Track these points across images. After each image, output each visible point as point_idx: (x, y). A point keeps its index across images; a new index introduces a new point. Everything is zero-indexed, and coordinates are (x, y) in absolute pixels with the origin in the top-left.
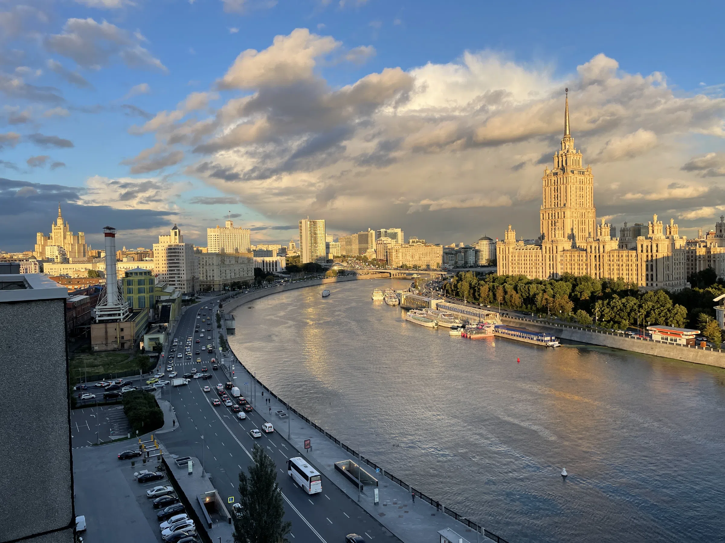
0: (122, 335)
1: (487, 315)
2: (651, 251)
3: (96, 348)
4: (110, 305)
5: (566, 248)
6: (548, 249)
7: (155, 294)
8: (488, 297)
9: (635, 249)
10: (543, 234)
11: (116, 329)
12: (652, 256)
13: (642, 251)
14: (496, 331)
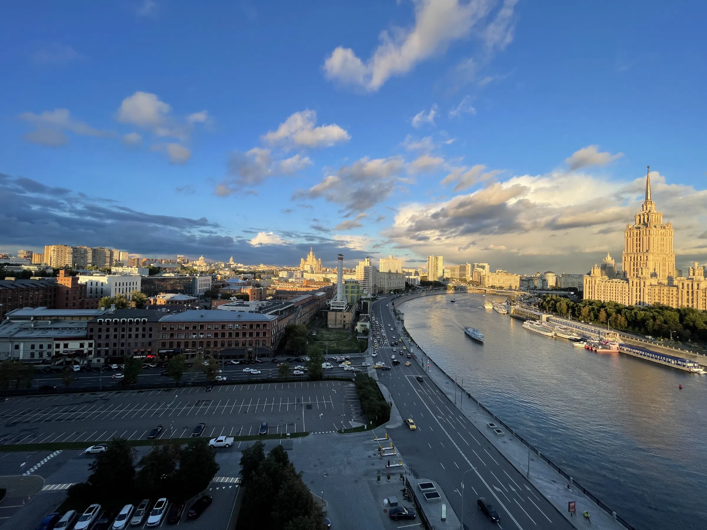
0: (344, 320)
1: (608, 334)
4: (338, 300)
5: (653, 284)
6: (635, 283)
7: (360, 294)
8: (589, 316)
11: (341, 316)
14: (620, 349)
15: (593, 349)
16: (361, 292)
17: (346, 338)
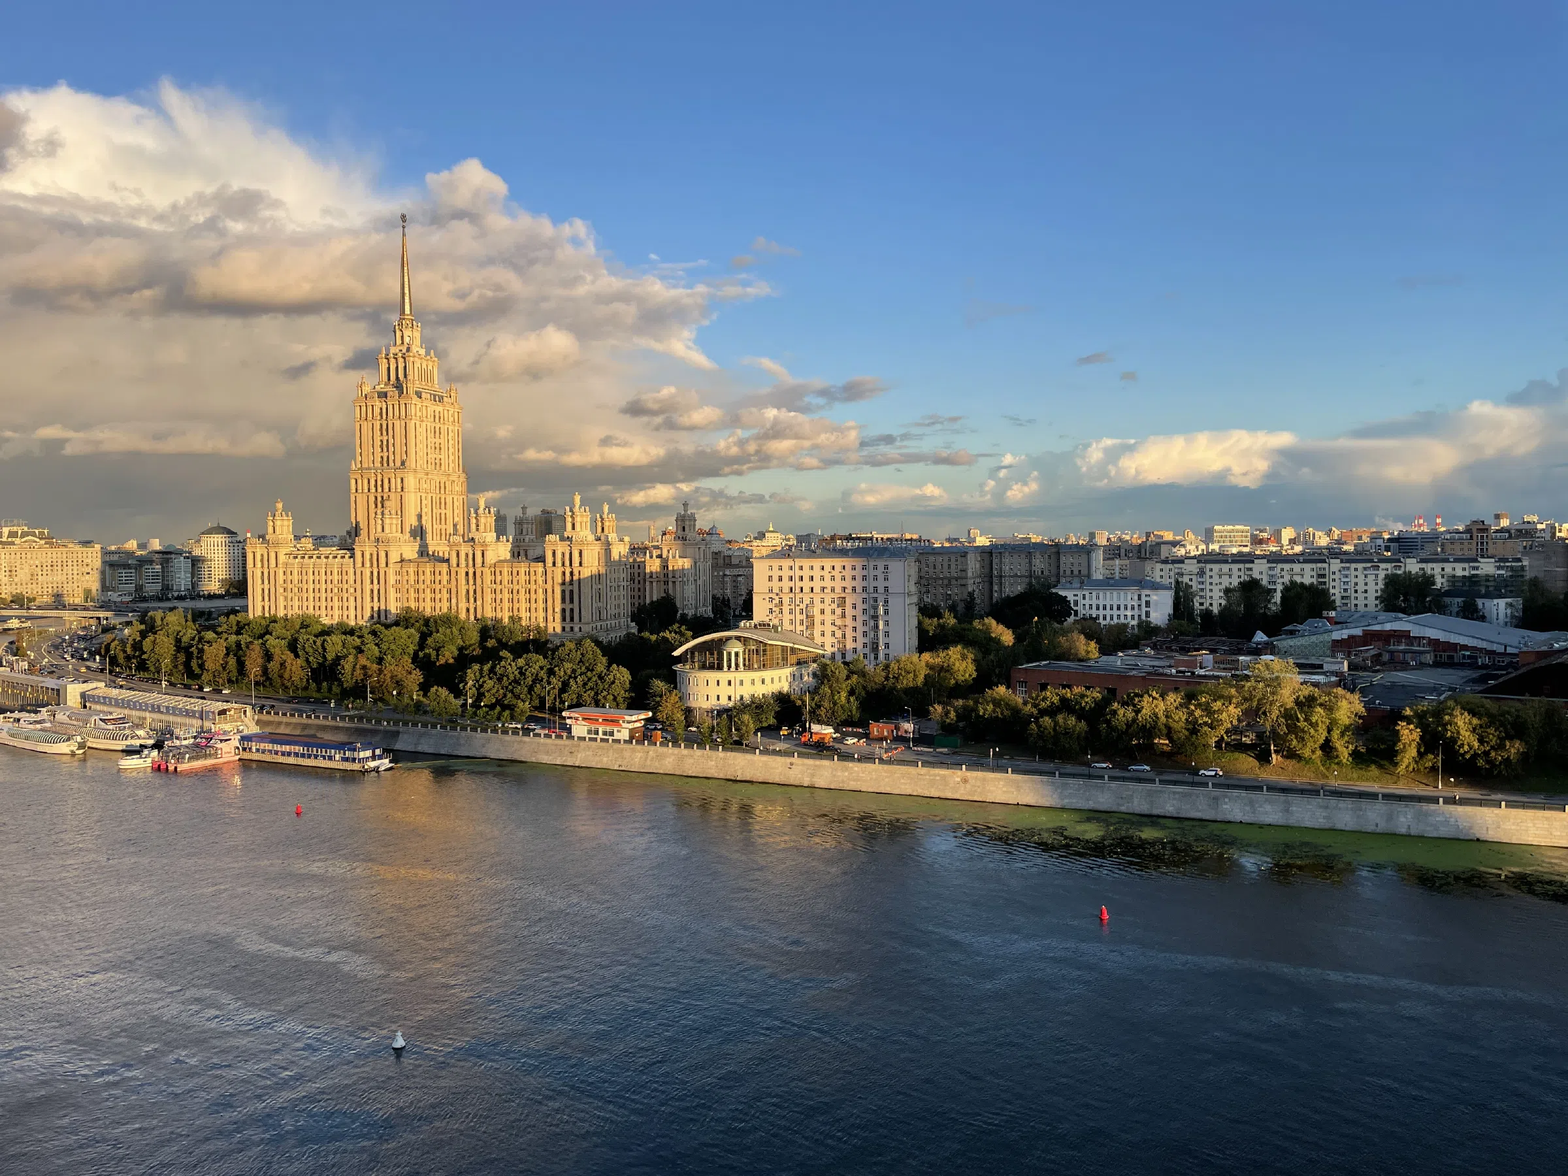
1: (223, 712)
2: (571, 565)
5: (407, 556)
6: (367, 556)
8: (224, 668)
9: (541, 559)
10: (357, 523)
12: (572, 573)
13: (554, 564)
14: (244, 749)
15: (171, 768)
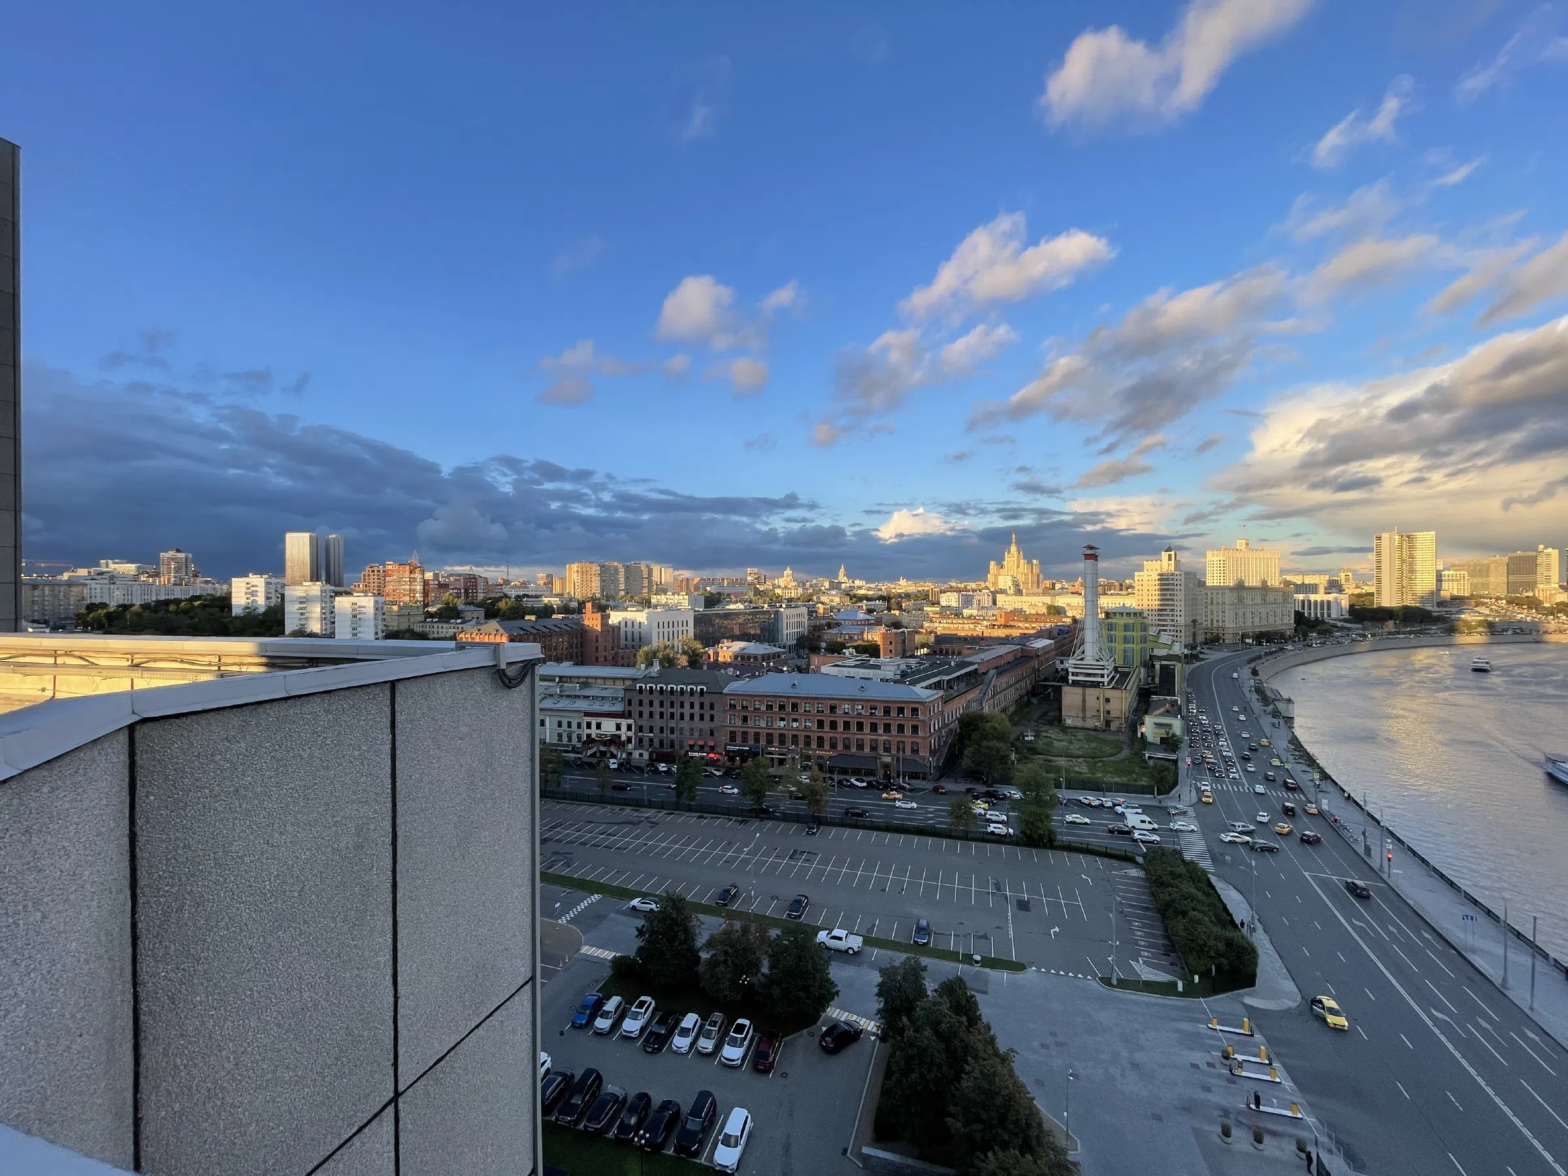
0: (1108, 707)
3: (1069, 722)
4: (1089, 660)
7: (1149, 645)
11: (1098, 698)
16: (1151, 638)
17: (1112, 755)
